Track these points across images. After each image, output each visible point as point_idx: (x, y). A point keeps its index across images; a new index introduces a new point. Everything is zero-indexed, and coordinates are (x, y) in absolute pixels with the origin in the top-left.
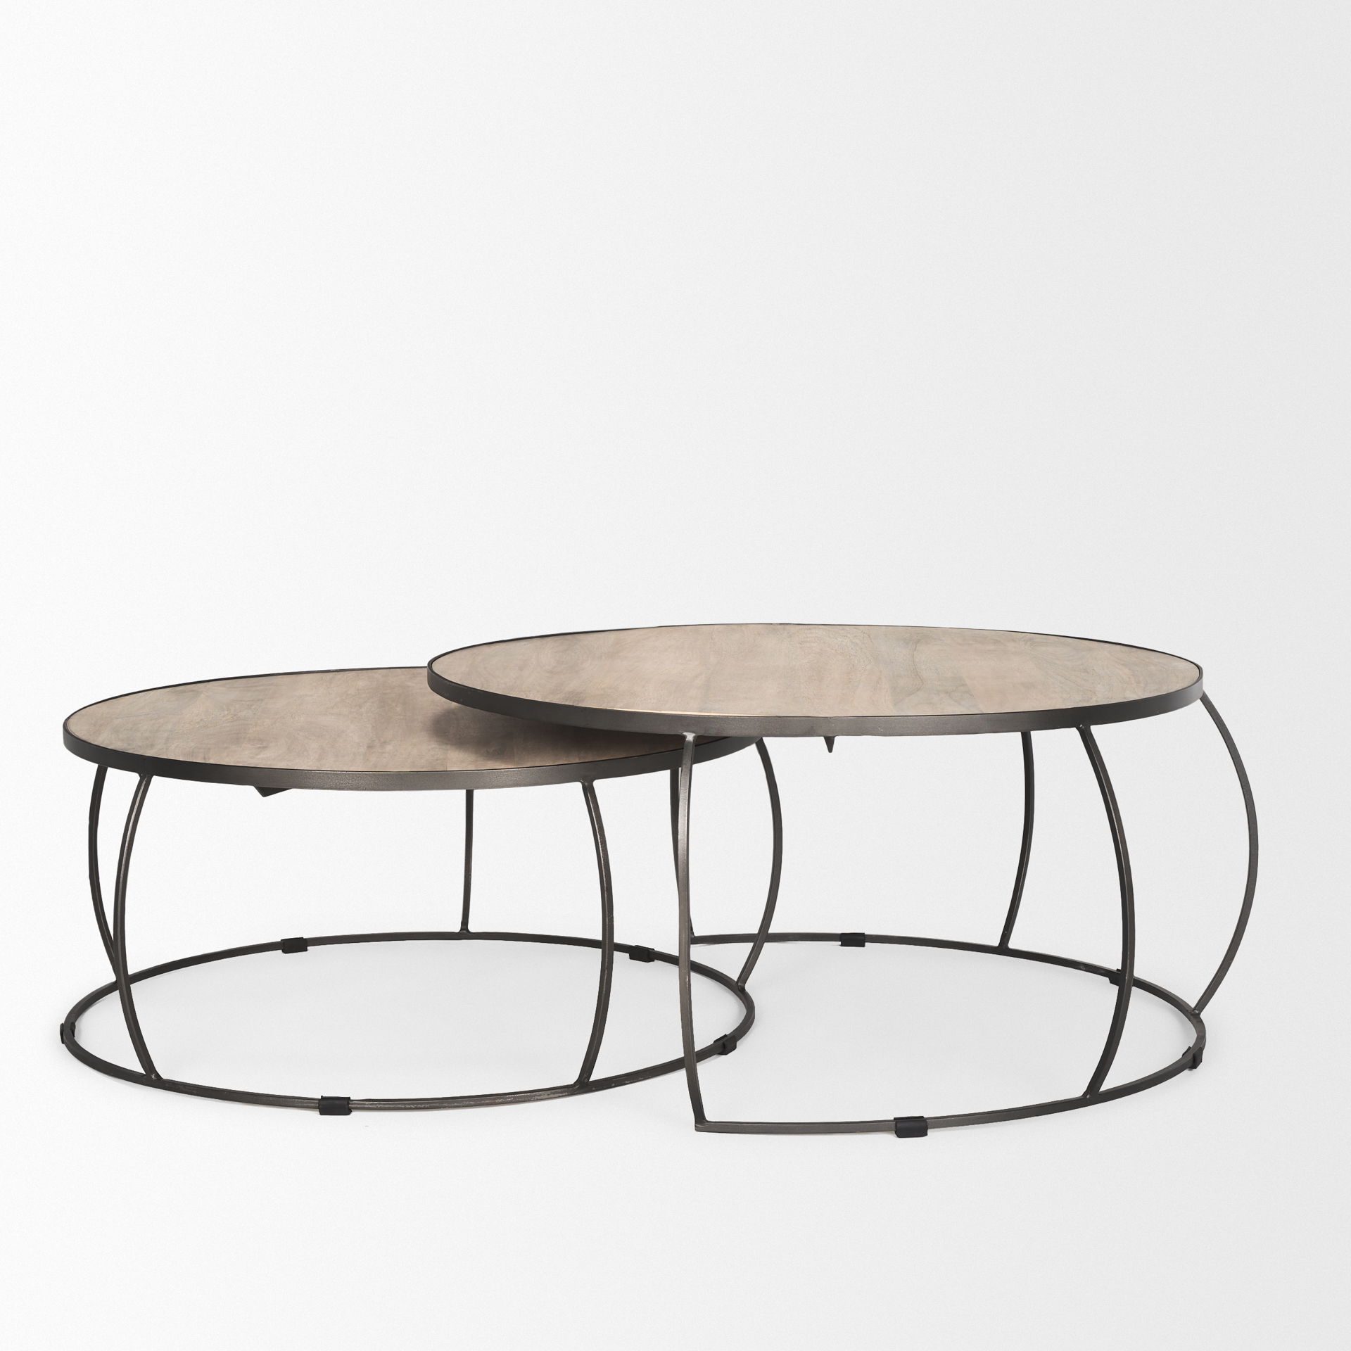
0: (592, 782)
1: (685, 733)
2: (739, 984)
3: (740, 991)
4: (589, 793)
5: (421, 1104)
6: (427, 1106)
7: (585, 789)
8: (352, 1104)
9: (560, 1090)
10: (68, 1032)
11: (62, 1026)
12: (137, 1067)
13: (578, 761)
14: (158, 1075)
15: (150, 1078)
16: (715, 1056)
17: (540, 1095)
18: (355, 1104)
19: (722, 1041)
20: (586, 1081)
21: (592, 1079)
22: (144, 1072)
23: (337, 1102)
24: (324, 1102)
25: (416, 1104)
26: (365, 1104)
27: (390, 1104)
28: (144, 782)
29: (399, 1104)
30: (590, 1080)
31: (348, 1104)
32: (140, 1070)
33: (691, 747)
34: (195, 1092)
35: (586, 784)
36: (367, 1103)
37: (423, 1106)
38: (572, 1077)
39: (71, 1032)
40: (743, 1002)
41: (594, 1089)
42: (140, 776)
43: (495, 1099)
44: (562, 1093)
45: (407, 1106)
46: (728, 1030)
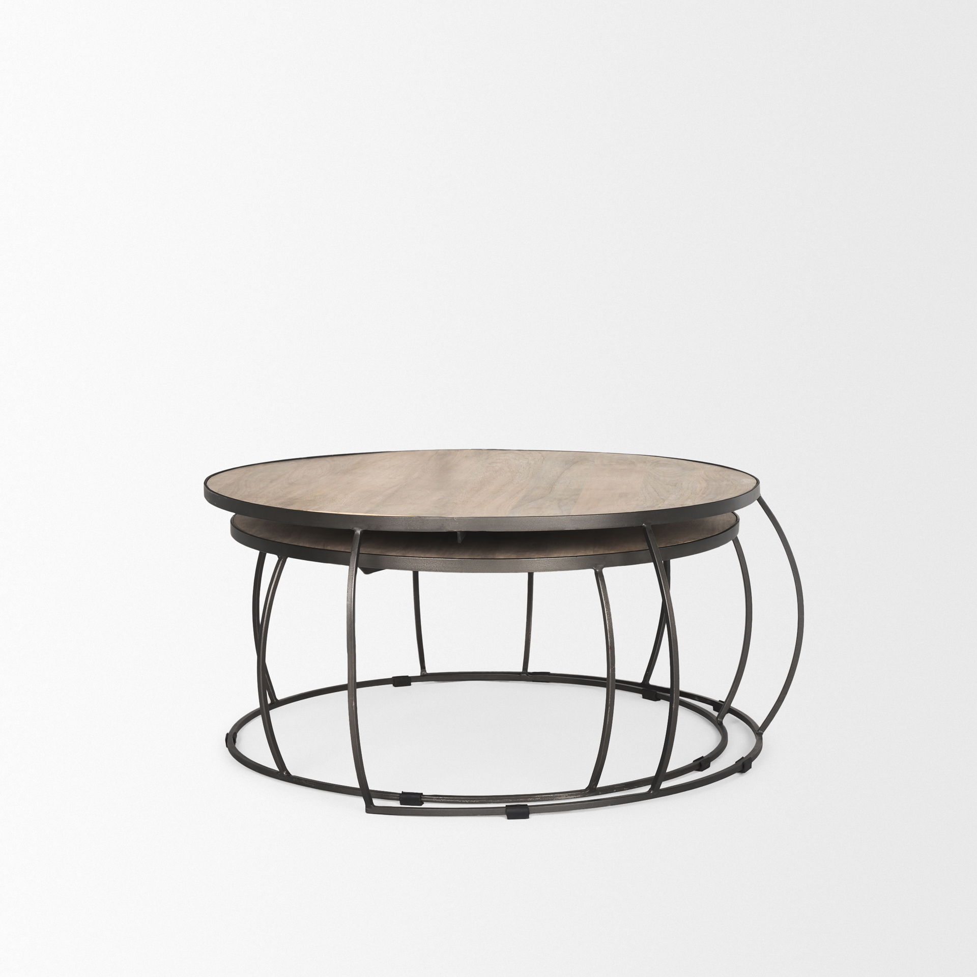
0: (602, 569)
1: (355, 528)
2: (719, 719)
3: (719, 724)
4: (599, 577)
5: (473, 800)
6: (477, 801)
7: (596, 574)
8: (424, 798)
9: (575, 793)
10: (231, 739)
11: (227, 734)
12: (274, 766)
13: (592, 554)
14: (288, 773)
15: (282, 774)
16: (694, 772)
17: (560, 796)
18: (426, 798)
19: (699, 761)
20: (594, 787)
21: (599, 786)
22: (277, 770)
23: (413, 796)
24: (404, 796)
25: (469, 799)
26: (433, 799)
27: (450, 799)
28: (281, 562)
29: (457, 799)
30: (598, 787)
31: (421, 798)
32: (275, 768)
33: (359, 538)
34: (313, 785)
35: (597, 570)
36: (435, 797)
37: (474, 801)
38: (584, 784)
39: (232, 739)
40: (720, 733)
41: (600, 793)
42: (278, 557)
43: (528, 798)
44: (576, 795)
45: (463, 801)
46: (705, 752)
